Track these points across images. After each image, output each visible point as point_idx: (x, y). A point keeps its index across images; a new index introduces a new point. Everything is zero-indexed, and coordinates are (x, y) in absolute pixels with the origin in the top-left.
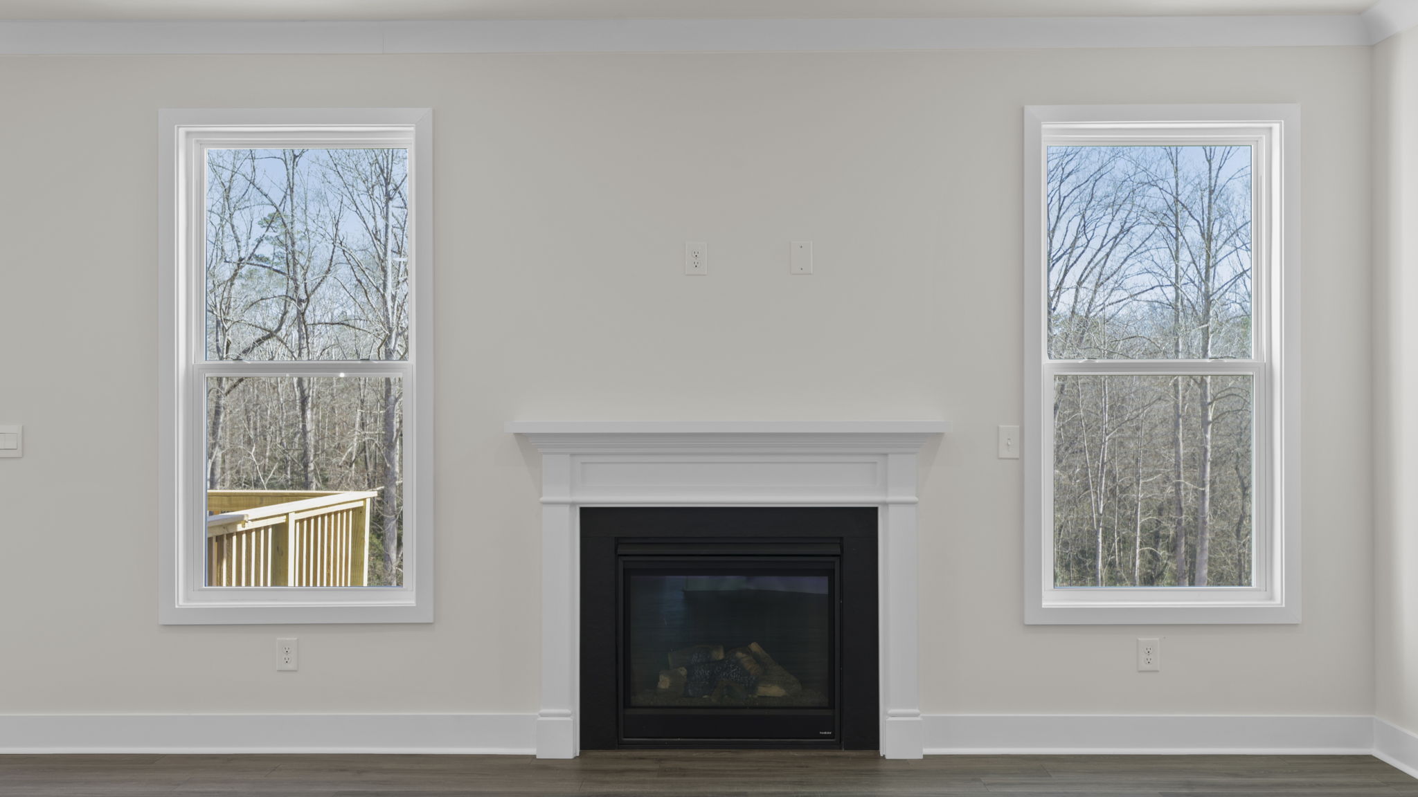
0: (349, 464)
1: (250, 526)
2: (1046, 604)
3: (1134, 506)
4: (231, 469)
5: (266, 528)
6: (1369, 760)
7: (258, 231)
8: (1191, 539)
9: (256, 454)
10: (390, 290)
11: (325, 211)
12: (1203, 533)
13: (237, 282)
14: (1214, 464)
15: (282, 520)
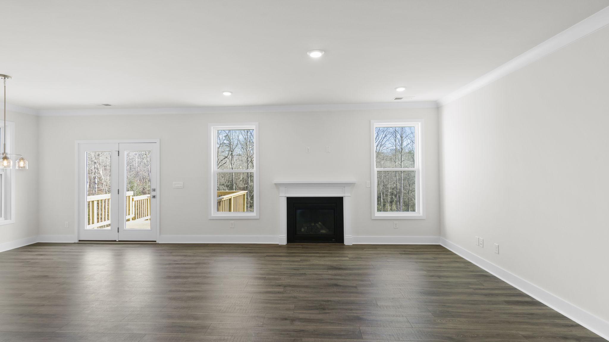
0: (240, 181)
1: (225, 199)
2: (376, 215)
3: (388, 188)
4: (219, 182)
5: (227, 199)
6: (440, 246)
7: (224, 138)
8: (399, 194)
9: (224, 179)
10: (248, 149)
11: (236, 135)
12: (401, 193)
13: (220, 148)
14: (403, 180)
15: (230, 198)
